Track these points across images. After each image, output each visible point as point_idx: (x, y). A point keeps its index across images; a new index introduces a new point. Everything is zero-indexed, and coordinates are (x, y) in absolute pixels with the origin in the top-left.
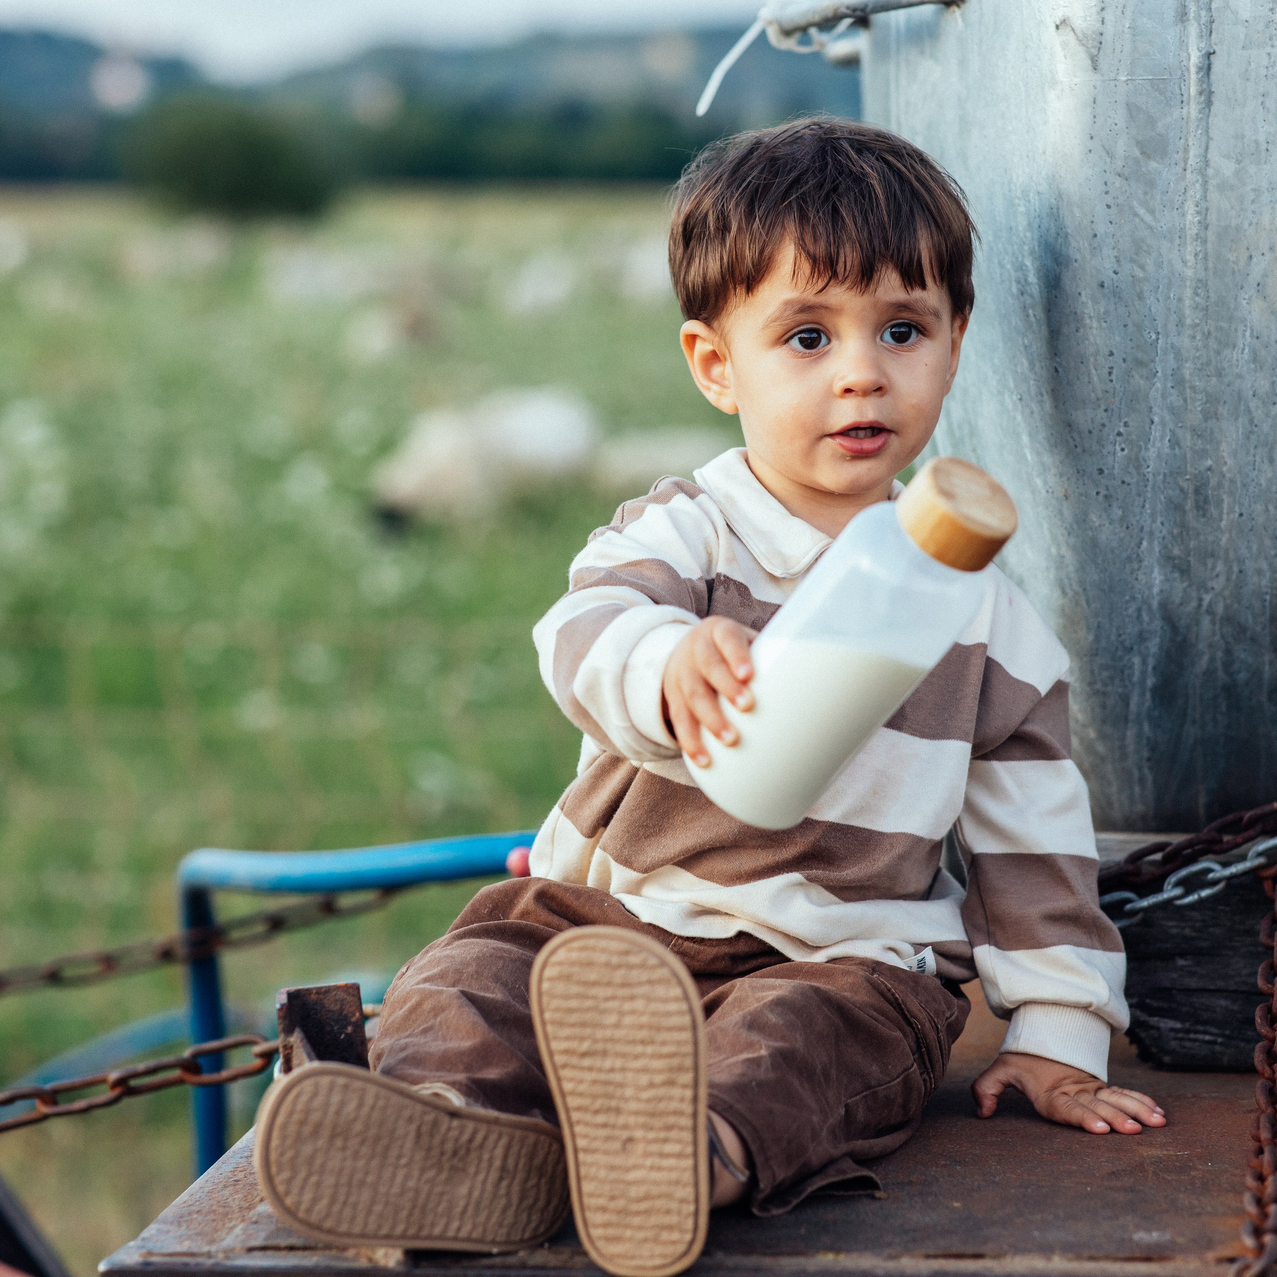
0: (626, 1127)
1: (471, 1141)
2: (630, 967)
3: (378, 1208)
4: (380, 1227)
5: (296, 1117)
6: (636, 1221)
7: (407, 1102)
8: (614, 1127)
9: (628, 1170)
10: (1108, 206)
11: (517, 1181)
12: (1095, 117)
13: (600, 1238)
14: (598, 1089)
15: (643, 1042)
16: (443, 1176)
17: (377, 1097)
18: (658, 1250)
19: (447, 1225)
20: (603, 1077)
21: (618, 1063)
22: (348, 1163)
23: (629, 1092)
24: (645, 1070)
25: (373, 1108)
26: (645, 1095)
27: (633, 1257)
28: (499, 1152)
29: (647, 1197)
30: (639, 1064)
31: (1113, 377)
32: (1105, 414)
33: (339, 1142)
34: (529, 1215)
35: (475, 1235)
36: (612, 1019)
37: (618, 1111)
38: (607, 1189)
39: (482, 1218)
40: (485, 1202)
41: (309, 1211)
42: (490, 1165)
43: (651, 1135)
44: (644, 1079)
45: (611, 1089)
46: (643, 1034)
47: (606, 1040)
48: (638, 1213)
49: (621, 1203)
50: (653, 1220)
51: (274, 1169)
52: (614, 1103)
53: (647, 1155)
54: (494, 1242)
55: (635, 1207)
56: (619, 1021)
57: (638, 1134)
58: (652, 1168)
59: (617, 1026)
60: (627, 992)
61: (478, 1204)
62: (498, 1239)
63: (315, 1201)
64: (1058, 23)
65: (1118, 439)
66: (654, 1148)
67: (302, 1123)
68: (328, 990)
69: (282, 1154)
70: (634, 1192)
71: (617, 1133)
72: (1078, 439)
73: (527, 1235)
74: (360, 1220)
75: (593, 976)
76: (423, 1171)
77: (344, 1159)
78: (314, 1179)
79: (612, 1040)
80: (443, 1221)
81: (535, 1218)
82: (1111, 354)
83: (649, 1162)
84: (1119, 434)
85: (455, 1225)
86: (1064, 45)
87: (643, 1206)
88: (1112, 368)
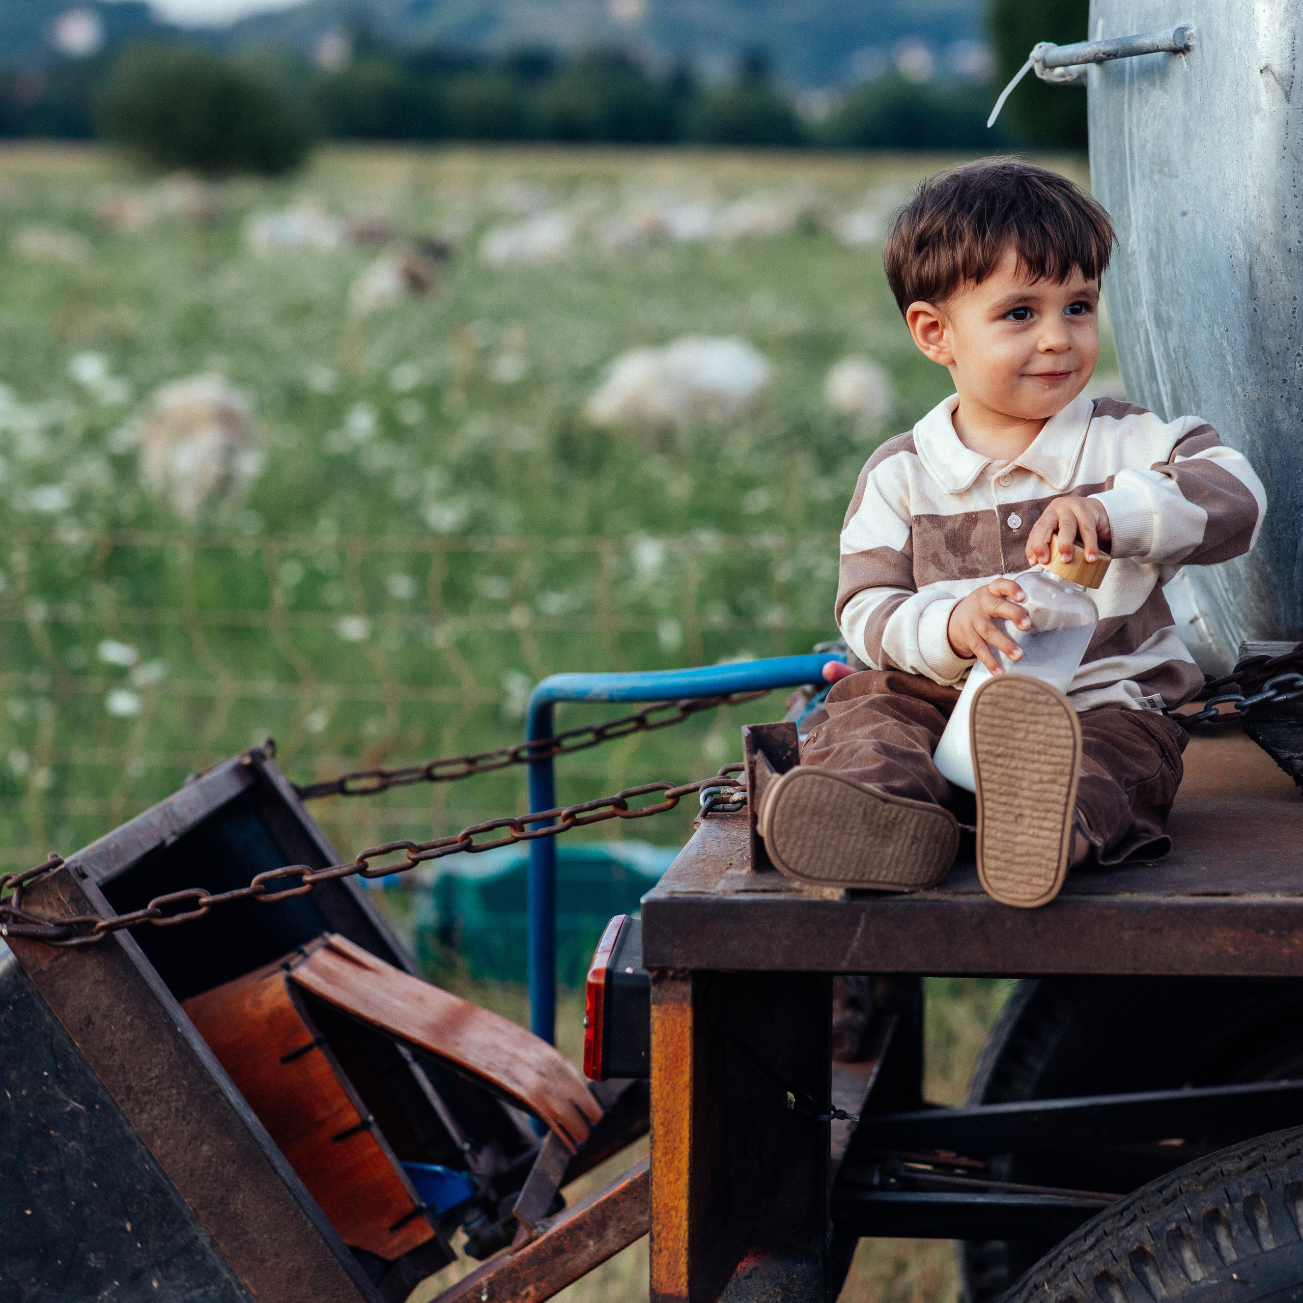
0: (1019, 806)
1: (895, 818)
2: (1038, 703)
3: (838, 862)
4: (838, 874)
5: (791, 802)
6: (1017, 868)
7: (858, 792)
8: (1011, 805)
9: (1016, 835)
10: (1295, 196)
11: (922, 845)
12: (1287, 134)
13: (991, 877)
14: (1005, 780)
15: (1039, 753)
16: (878, 841)
17: (841, 789)
18: (1029, 889)
19: (879, 873)
20: (1009, 772)
21: (1021, 764)
22: (822, 832)
23: (1025, 784)
24: (1038, 771)
25: (838, 796)
26: (1035, 787)
27: (1012, 892)
28: (912, 826)
29: (1027, 854)
30: (1035, 766)
31: (1296, 315)
32: (1289, 341)
33: (816, 819)
34: (929, 867)
35: (895, 880)
36: (1021, 735)
37: (1016, 795)
38: (1000, 845)
39: (900, 869)
40: (902, 859)
41: (796, 863)
42: (907, 834)
43: (1035, 814)
44: (1036, 777)
45: (1013, 780)
46: (1040, 747)
47: (1014, 748)
48: (1019, 864)
49: (1008, 856)
50: (1028, 870)
51: (775, 836)
52: (1014, 790)
53: (1030, 826)
54: (906, 885)
55: (1018, 859)
56: (1025, 737)
57: (1027, 812)
58: (1033, 836)
59: (1024, 740)
60: (1034, 718)
61: (898, 861)
62: (909, 883)
63: (800, 856)
64: (1262, 68)
65: (1298, 358)
66: (1035, 822)
67: (794, 806)
68: (774, 727)
69: (781, 826)
70: (1019, 849)
71: (1013, 809)
72: (1269, 359)
73: (926, 880)
74: (827, 870)
75: (1012, 705)
76: (866, 837)
77: (819, 829)
78: (800, 843)
79: (1019, 749)
80: (876, 872)
81: (932, 869)
82: (1295, 299)
83: (1031, 831)
84: (1299, 355)
85: (884, 873)
86: (1267, 84)
87: (1023, 859)
88: (1295, 308)
